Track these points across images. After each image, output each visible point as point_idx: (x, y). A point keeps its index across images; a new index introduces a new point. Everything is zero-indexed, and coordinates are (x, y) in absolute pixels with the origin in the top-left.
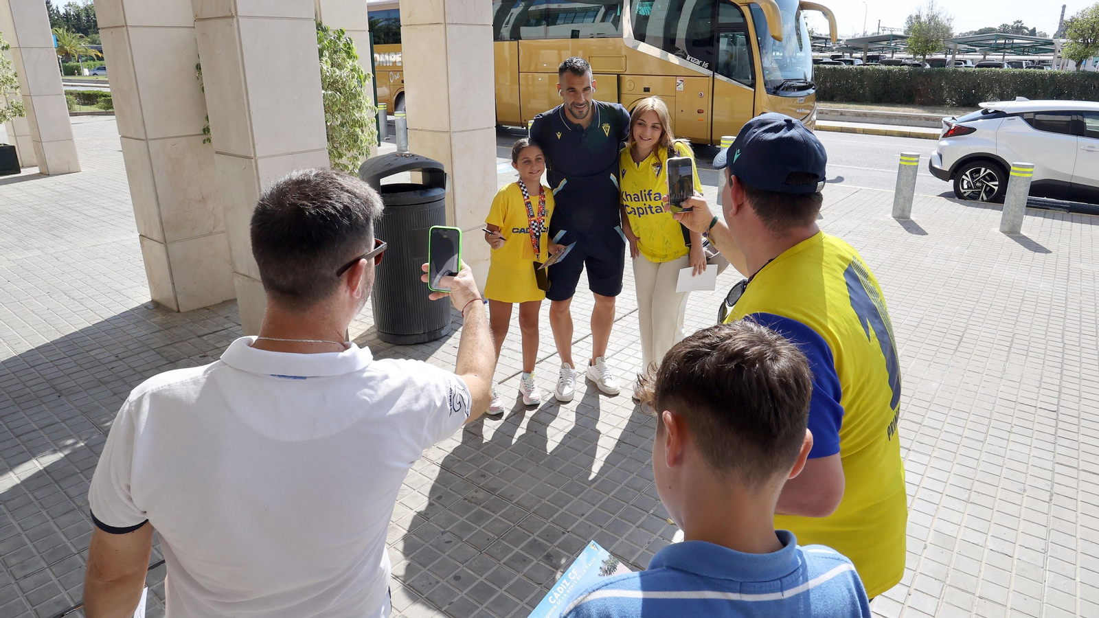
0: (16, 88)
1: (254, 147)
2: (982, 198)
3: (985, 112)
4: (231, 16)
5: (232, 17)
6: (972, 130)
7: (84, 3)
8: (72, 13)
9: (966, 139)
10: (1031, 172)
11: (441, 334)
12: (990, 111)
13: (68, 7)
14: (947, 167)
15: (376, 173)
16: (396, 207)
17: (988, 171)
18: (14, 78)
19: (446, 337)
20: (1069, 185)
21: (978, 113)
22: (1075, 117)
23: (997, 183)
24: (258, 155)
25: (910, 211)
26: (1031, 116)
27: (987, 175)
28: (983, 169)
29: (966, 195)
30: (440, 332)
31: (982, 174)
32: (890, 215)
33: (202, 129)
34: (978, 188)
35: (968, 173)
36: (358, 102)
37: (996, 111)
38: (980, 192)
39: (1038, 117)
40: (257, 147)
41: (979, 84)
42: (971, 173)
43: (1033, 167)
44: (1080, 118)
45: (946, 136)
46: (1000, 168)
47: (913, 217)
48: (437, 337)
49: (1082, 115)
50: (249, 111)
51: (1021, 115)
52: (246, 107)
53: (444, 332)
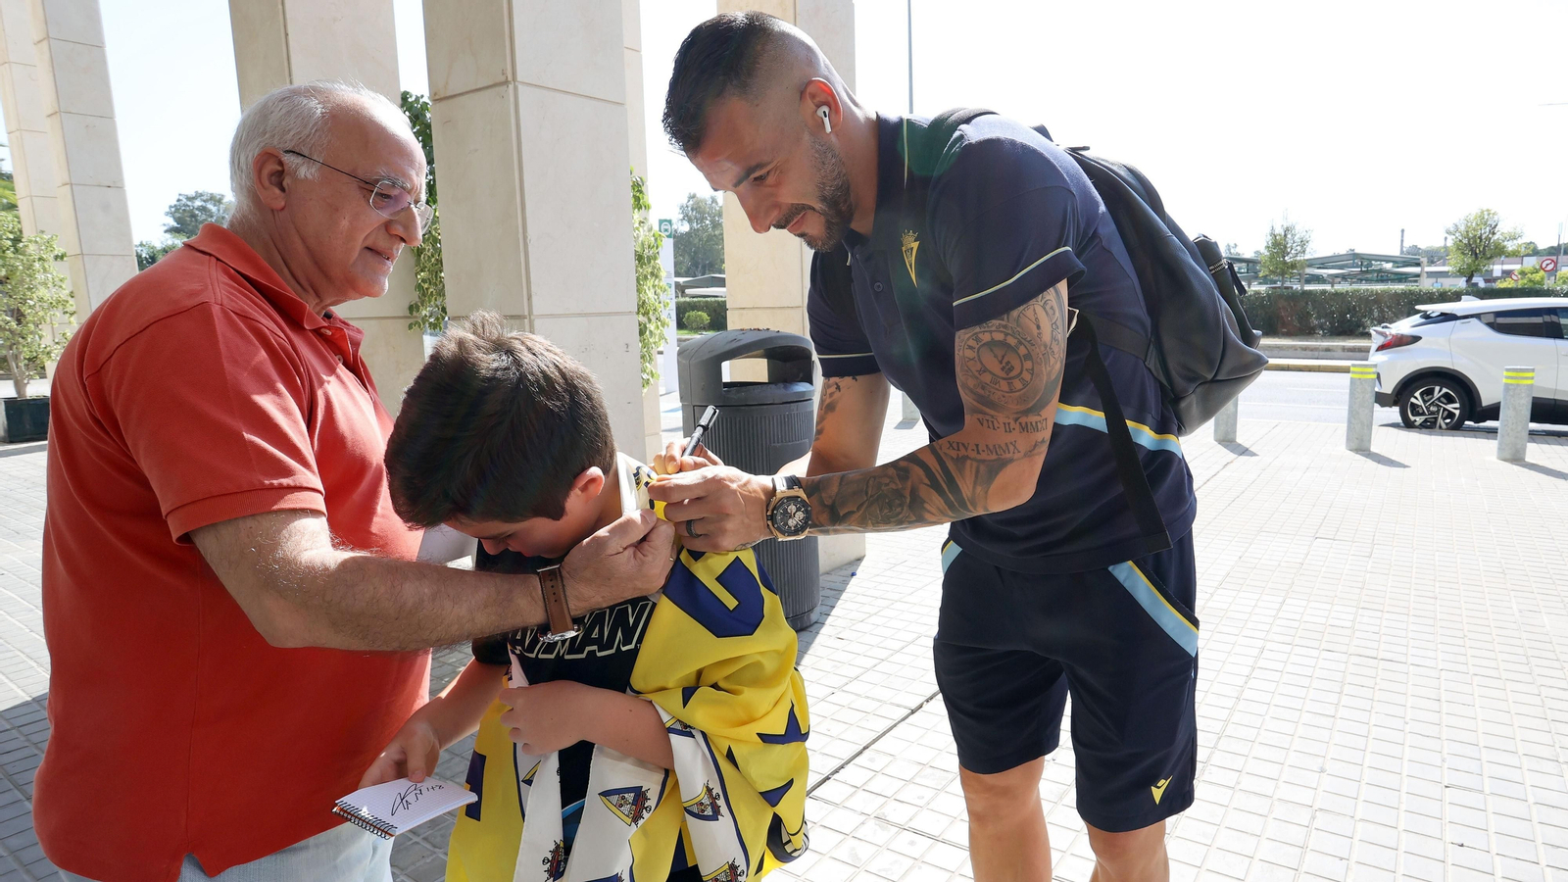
0: (72, 314)
1: (529, 298)
2: (1440, 427)
3: (1426, 316)
4: (505, 81)
5: (506, 83)
6: (1416, 339)
7: (162, 243)
8: (144, 256)
9: (1409, 350)
10: (1532, 378)
11: (810, 620)
12: (1433, 315)
13: (140, 248)
14: (1388, 388)
15: (715, 353)
16: (747, 408)
17: (1445, 390)
18: (69, 299)
19: (816, 625)
20: (1553, 402)
21: (1416, 319)
22: (1547, 318)
23: (1457, 405)
24: (536, 312)
25: (1370, 441)
26: (1491, 319)
27: (1443, 396)
28: (1437, 388)
29: (1417, 424)
30: (809, 616)
31: (1436, 395)
32: (1344, 446)
33: (407, 306)
34: (1432, 413)
35: (1417, 394)
36: (654, 268)
37: (1442, 314)
38: (1436, 419)
39: (1500, 320)
40: (535, 299)
41: (1354, 307)
42: (1422, 394)
43: (1533, 370)
44: (1554, 318)
45: (1381, 348)
46: (1459, 385)
47: (1373, 449)
48: (805, 625)
49: (1556, 314)
50: (525, 238)
51: (1478, 316)
52: (521, 230)
53: (814, 617)
